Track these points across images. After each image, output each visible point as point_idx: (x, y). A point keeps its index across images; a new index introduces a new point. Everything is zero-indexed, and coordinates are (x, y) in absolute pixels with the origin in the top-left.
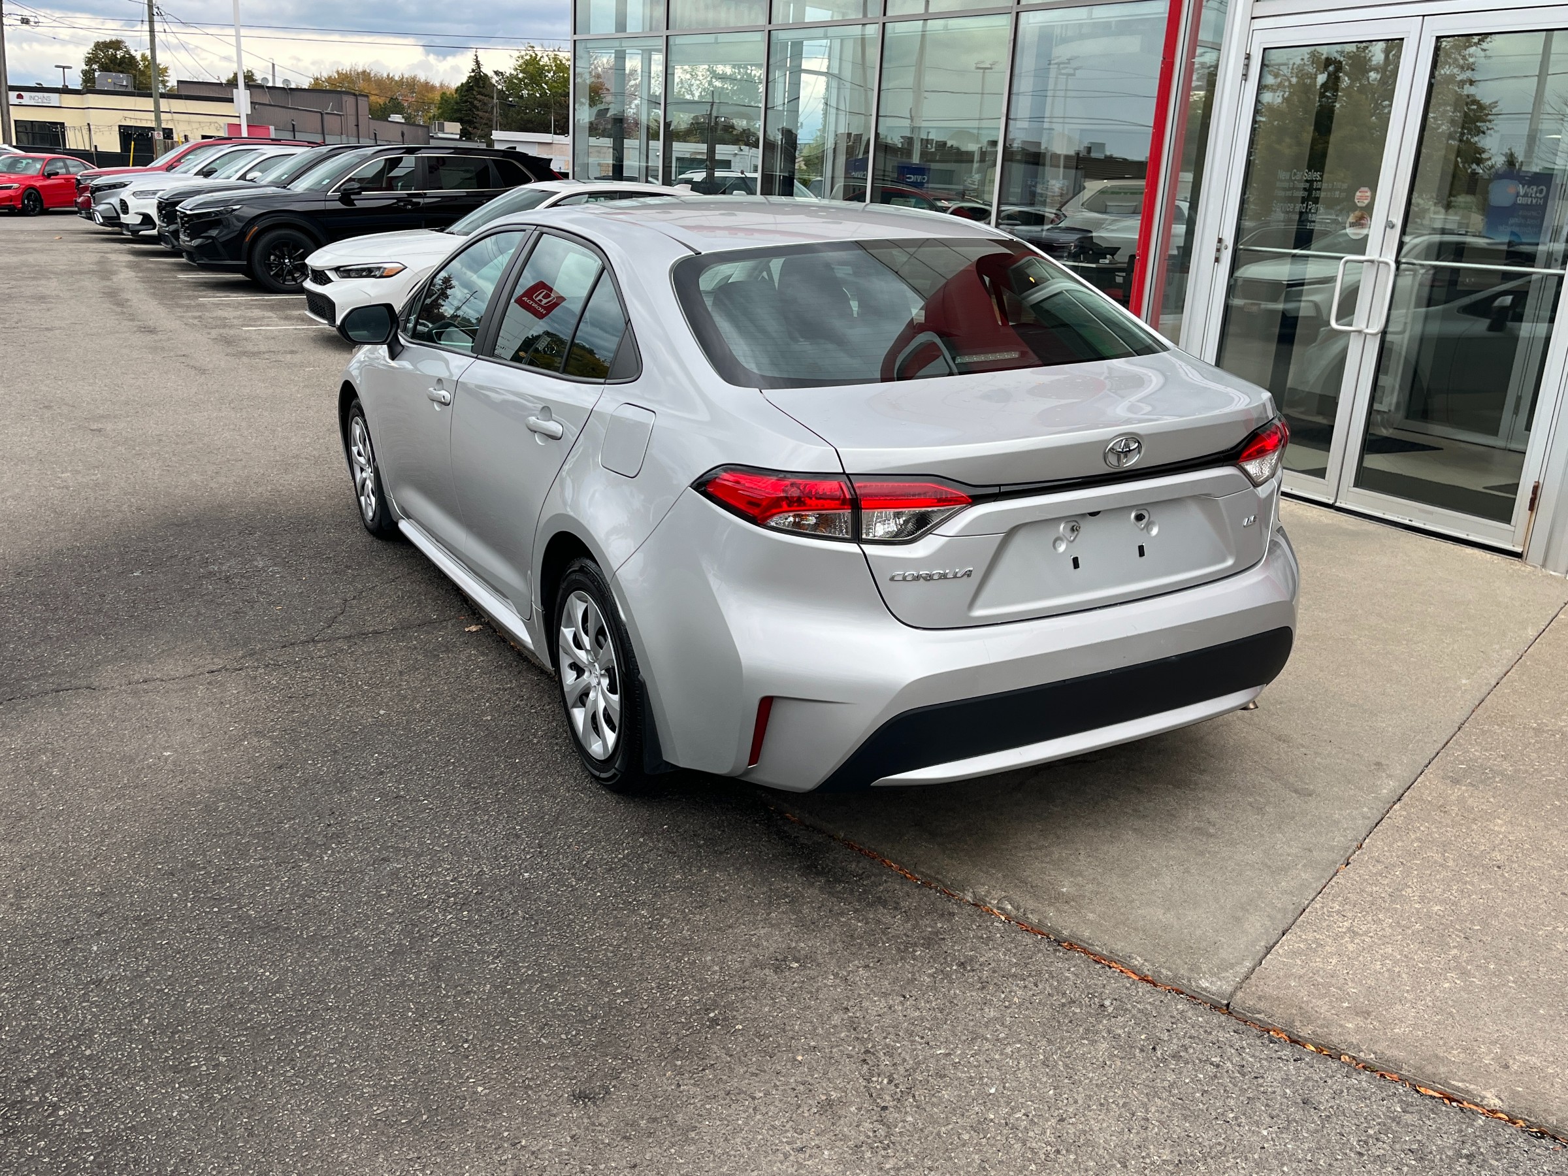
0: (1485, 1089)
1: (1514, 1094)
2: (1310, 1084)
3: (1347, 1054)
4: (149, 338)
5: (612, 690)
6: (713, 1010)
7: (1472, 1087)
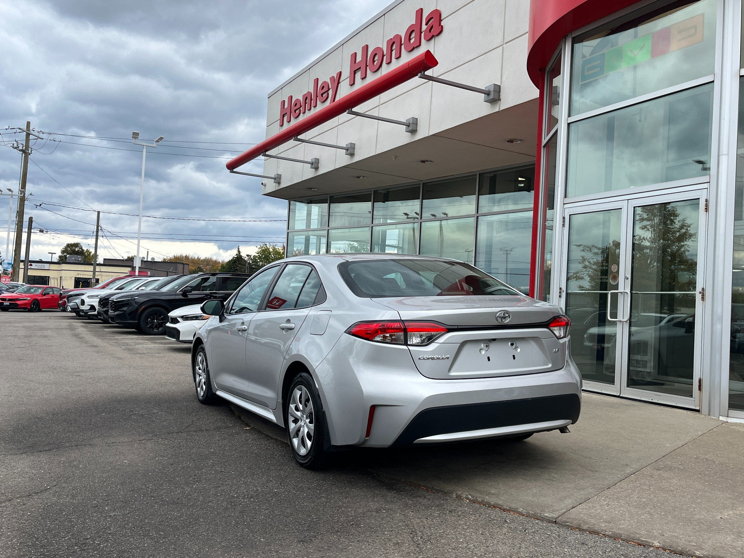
0: (654, 540)
1: (665, 542)
2: (585, 540)
3: (601, 534)
4: (94, 349)
5: (311, 422)
6: (352, 522)
7: (648, 540)
